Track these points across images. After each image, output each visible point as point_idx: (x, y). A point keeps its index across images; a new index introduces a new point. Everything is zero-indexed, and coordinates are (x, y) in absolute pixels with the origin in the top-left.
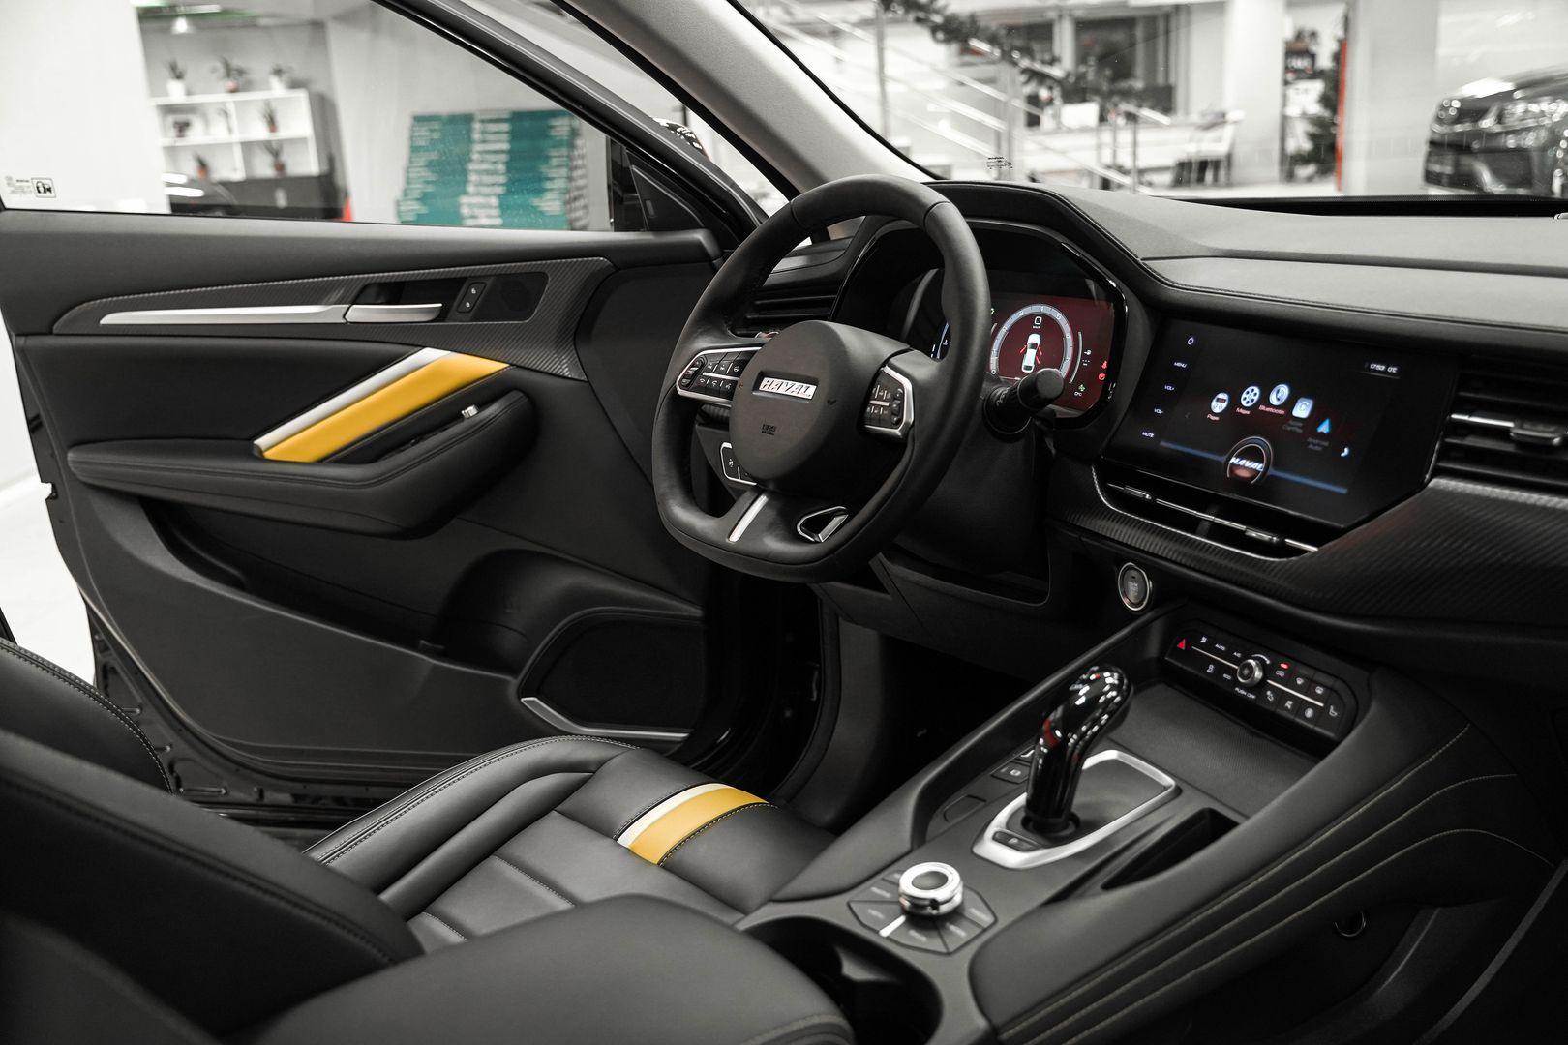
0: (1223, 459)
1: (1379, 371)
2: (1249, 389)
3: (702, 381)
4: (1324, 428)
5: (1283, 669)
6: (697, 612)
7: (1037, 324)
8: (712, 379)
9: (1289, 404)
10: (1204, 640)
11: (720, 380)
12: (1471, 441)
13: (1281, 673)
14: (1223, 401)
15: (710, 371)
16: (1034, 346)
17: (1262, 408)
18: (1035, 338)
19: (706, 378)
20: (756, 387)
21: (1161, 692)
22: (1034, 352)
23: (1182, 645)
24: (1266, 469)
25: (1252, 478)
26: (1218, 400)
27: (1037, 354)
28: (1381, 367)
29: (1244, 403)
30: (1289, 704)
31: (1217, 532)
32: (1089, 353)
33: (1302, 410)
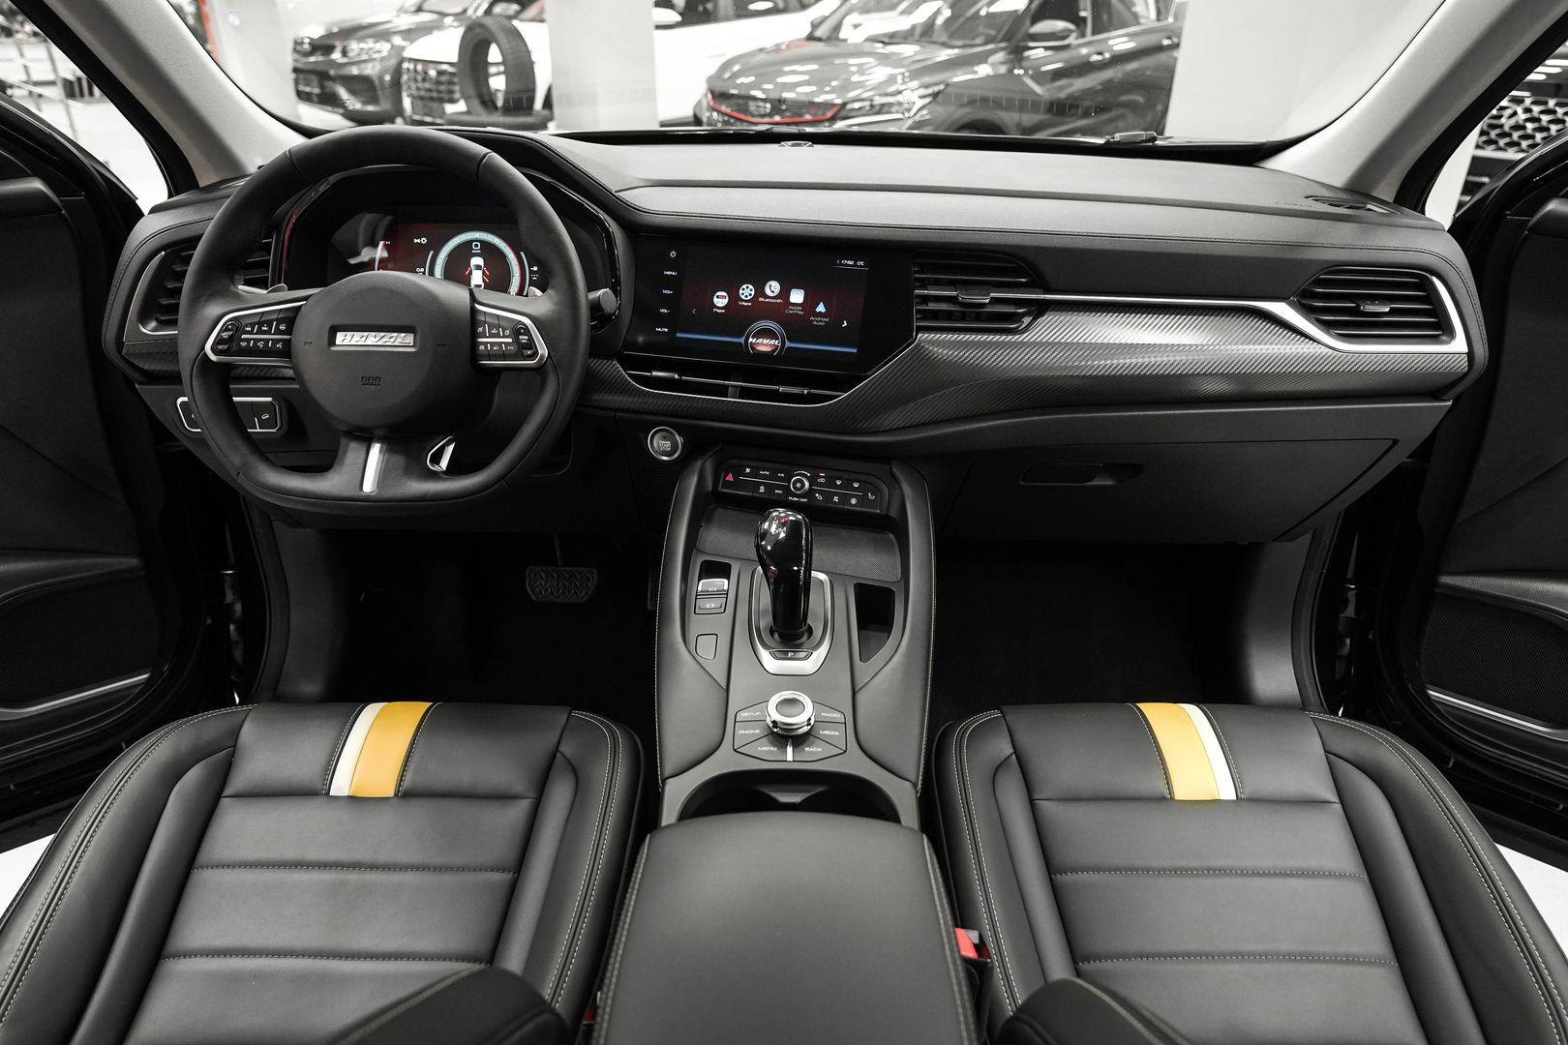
0: (742, 340)
1: (851, 266)
2: (744, 286)
3: (244, 344)
4: (821, 308)
5: (822, 477)
6: (134, 561)
7: (476, 249)
8: (256, 341)
9: (784, 294)
10: (748, 470)
11: (267, 341)
12: (932, 306)
13: (822, 480)
14: (723, 297)
15: (251, 333)
16: (478, 267)
17: (761, 299)
18: (477, 261)
19: (248, 340)
20: (332, 341)
21: (720, 513)
22: (480, 272)
23: (730, 477)
24: (783, 343)
25: (774, 351)
26: (718, 297)
27: (484, 273)
28: (851, 263)
29: (743, 297)
30: (836, 499)
31: (744, 393)
32: (535, 269)
33: (797, 296)
